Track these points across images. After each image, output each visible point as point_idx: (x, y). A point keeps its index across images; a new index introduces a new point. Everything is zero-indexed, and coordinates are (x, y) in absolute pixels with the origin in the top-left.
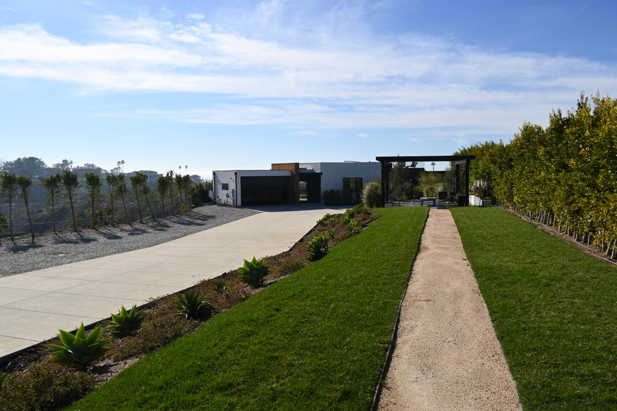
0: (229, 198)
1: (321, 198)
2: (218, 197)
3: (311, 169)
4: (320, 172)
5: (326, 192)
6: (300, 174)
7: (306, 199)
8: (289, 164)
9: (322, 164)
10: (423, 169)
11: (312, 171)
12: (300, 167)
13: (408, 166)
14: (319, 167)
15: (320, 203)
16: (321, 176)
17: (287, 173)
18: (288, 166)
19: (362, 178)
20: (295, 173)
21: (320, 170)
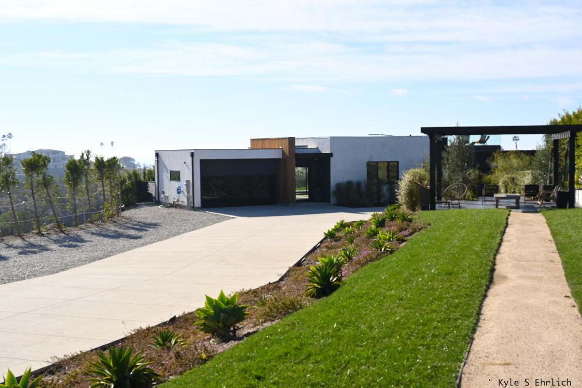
0: (181, 195)
1: (331, 194)
2: (163, 192)
3: (315, 147)
4: (329, 152)
5: (338, 186)
6: (297, 155)
7: (306, 197)
8: (278, 139)
9: (333, 139)
10: (499, 147)
11: (316, 151)
12: (297, 144)
13: (474, 143)
14: (327, 143)
15: (328, 201)
16: (331, 158)
17: (277, 155)
18: (277, 141)
19: (398, 162)
20: (288, 154)
21: (329, 149)
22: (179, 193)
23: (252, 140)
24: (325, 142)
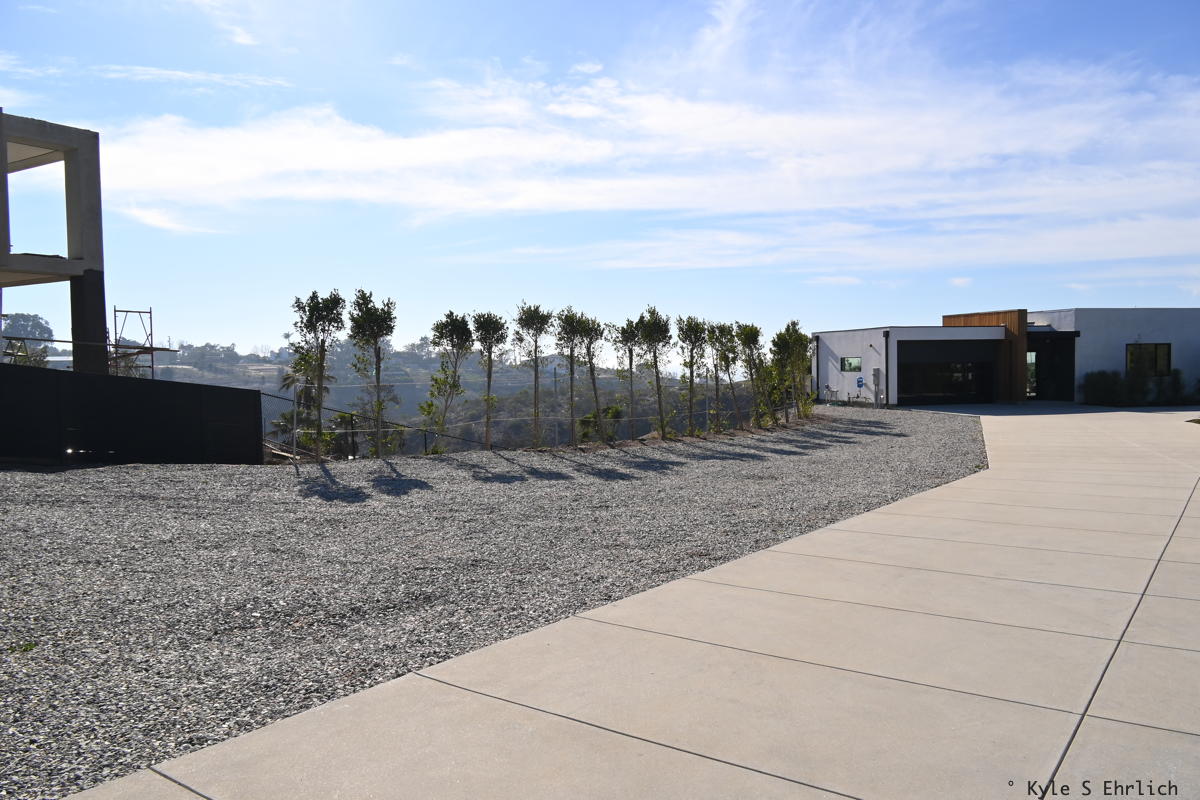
0: (864, 389)
1: (1076, 388)
2: (827, 387)
3: (1045, 324)
4: (1071, 329)
5: (1086, 377)
6: (1029, 333)
9: (1079, 312)
11: (1048, 330)
12: (1030, 319)
14: (1069, 318)
16: (1077, 339)
17: (996, 334)
19: (1169, 345)
20: (1016, 333)
21: (1073, 325)
22: (860, 386)
23: (944, 317)
24: (1065, 317)
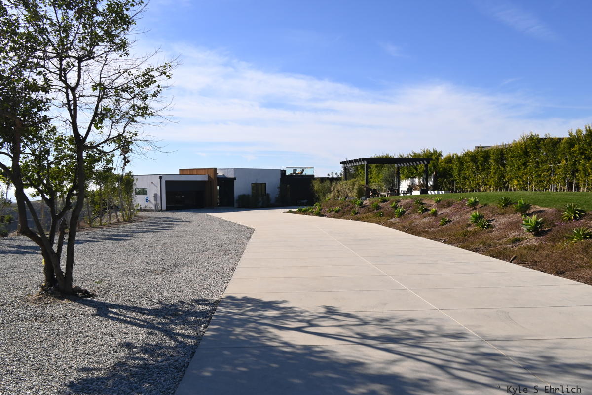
0: (149, 202)
1: (235, 202)
3: (222, 174)
4: (233, 177)
5: (238, 197)
6: (217, 179)
8: (205, 169)
9: (235, 169)
10: (313, 176)
11: (223, 177)
12: (219, 173)
14: (231, 172)
15: (234, 206)
16: (235, 181)
17: (204, 178)
18: (204, 171)
19: (265, 184)
20: (213, 178)
21: (233, 175)
22: (147, 202)
23: (180, 170)
24: (230, 171)
